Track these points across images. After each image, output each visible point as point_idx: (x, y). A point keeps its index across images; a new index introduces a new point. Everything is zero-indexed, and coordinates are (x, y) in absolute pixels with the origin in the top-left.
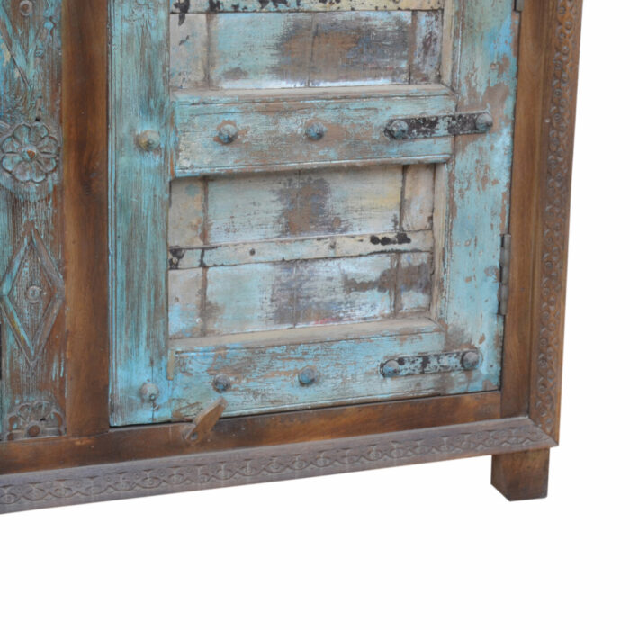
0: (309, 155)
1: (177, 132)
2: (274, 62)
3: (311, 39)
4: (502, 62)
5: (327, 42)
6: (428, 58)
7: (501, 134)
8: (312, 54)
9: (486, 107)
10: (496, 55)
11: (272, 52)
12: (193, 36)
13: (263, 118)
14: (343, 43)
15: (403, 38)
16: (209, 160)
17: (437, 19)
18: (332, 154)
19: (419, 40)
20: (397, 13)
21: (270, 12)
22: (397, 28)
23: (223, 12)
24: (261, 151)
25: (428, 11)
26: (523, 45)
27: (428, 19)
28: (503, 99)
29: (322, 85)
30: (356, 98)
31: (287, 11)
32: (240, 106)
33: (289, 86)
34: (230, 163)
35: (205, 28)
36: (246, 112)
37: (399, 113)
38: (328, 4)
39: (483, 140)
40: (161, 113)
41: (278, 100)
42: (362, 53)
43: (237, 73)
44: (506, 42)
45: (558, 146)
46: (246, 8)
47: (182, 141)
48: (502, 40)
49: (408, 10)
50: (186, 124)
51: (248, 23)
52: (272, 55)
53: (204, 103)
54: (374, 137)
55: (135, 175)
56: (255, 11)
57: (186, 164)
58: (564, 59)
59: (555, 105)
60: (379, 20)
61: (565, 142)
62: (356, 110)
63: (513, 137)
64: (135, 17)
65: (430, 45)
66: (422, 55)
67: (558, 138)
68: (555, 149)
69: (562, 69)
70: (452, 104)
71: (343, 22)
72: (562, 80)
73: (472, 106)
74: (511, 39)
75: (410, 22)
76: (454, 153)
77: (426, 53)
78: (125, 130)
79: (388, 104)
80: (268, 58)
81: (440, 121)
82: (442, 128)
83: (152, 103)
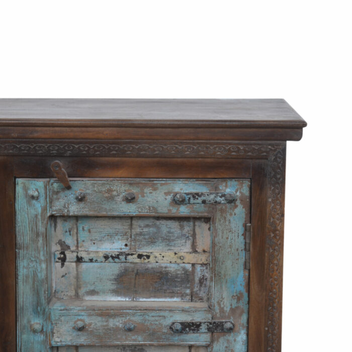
0: (126, 338)
1: (52, 324)
2: (114, 287)
3: (134, 277)
4: (239, 295)
5: (143, 278)
6: (202, 289)
7: (240, 333)
8: (135, 284)
9: (230, 319)
10: (235, 292)
11: (112, 282)
12: (69, 273)
13: (100, 318)
14: (152, 279)
15: (187, 278)
16: (71, 338)
17: (207, 268)
18: (140, 338)
19: (197, 279)
20: (183, 265)
21: (110, 262)
22: (183, 272)
23: (84, 262)
24: (100, 335)
25: (201, 264)
26: (252, 287)
27: (201, 268)
28: (241, 315)
29: (141, 300)
30: (152, 310)
31: (119, 262)
32: (87, 312)
33: (122, 299)
34: (82, 340)
35: (75, 270)
36: (90, 315)
37: (178, 319)
38: (142, 259)
39: (229, 336)
40: (44, 314)
41: (108, 310)
42: (163, 284)
43: (93, 292)
44: (241, 285)
45: (273, 343)
46: (97, 260)
47: (55, 328)
48: (239, 283)
49: (189, 263)
50: (57, 320)
51: (99, 268)
52: (112, 284)
53: (67, 310)
54: (164, 331)
55: (31, 344)
56: (102, 262)
57: (58, 340)
58: (275, 296)
59: (270, 320)
60: (172, 268)
61: (276, 341)
62: (153, 316)
63: (248, 335)
64: (30, 267)
65: (203, 282)
66: (199, 287)
67: (272, 338)
68: (271, 345)
69: (273, 302)
70: (210, 316)
71: (152, 268)
72: (273, 307)
73: (222, 317)
74: (244, 284)
75: (191, 269)
76: (212, 341)
77: (201, 286)
78: (25, 321)
79: (171, 314)
80: (110, 286)
81: (202, 324)
82: (203, 328)
83: (39, 308)
